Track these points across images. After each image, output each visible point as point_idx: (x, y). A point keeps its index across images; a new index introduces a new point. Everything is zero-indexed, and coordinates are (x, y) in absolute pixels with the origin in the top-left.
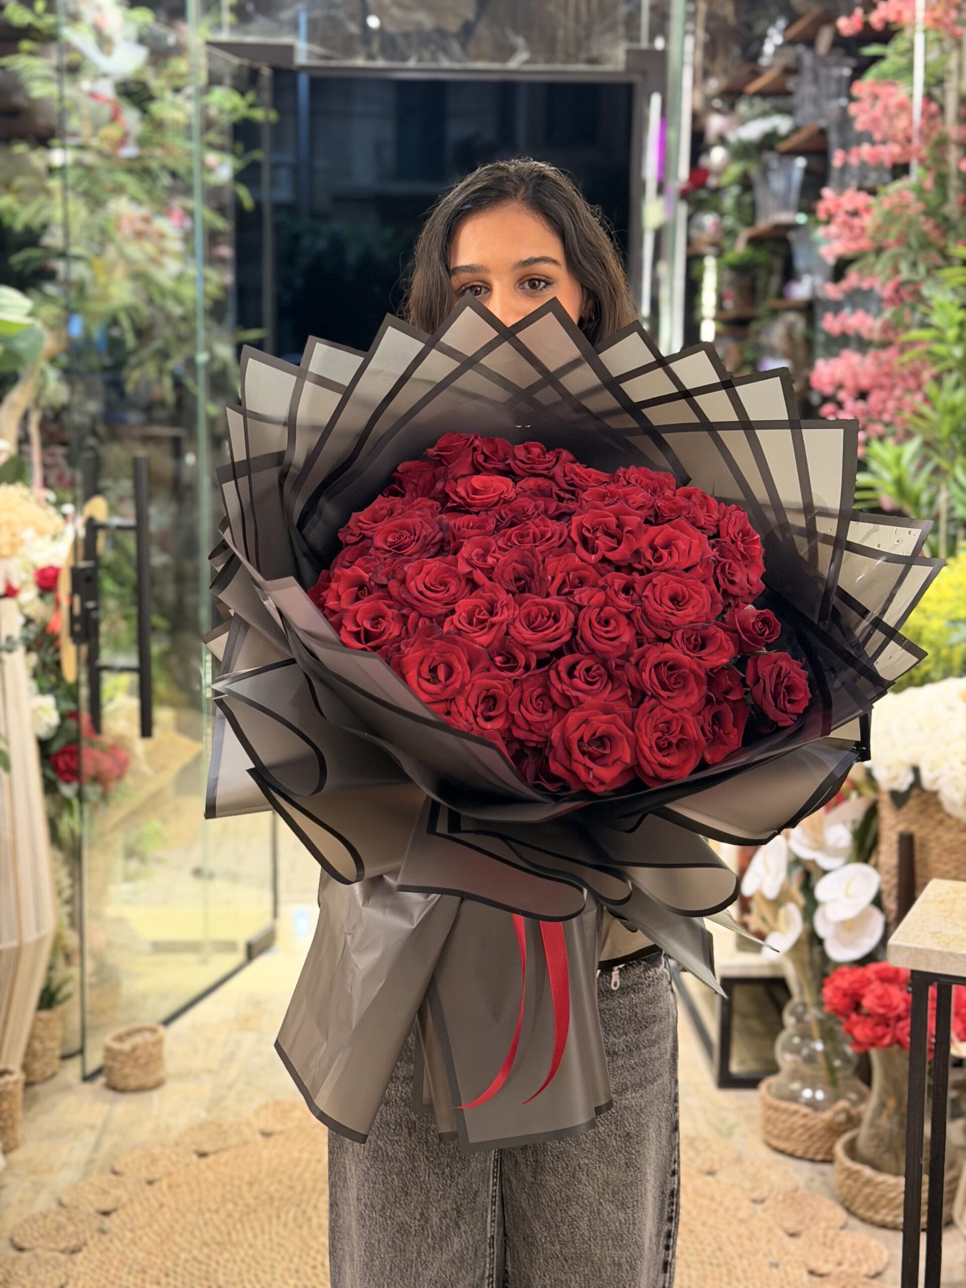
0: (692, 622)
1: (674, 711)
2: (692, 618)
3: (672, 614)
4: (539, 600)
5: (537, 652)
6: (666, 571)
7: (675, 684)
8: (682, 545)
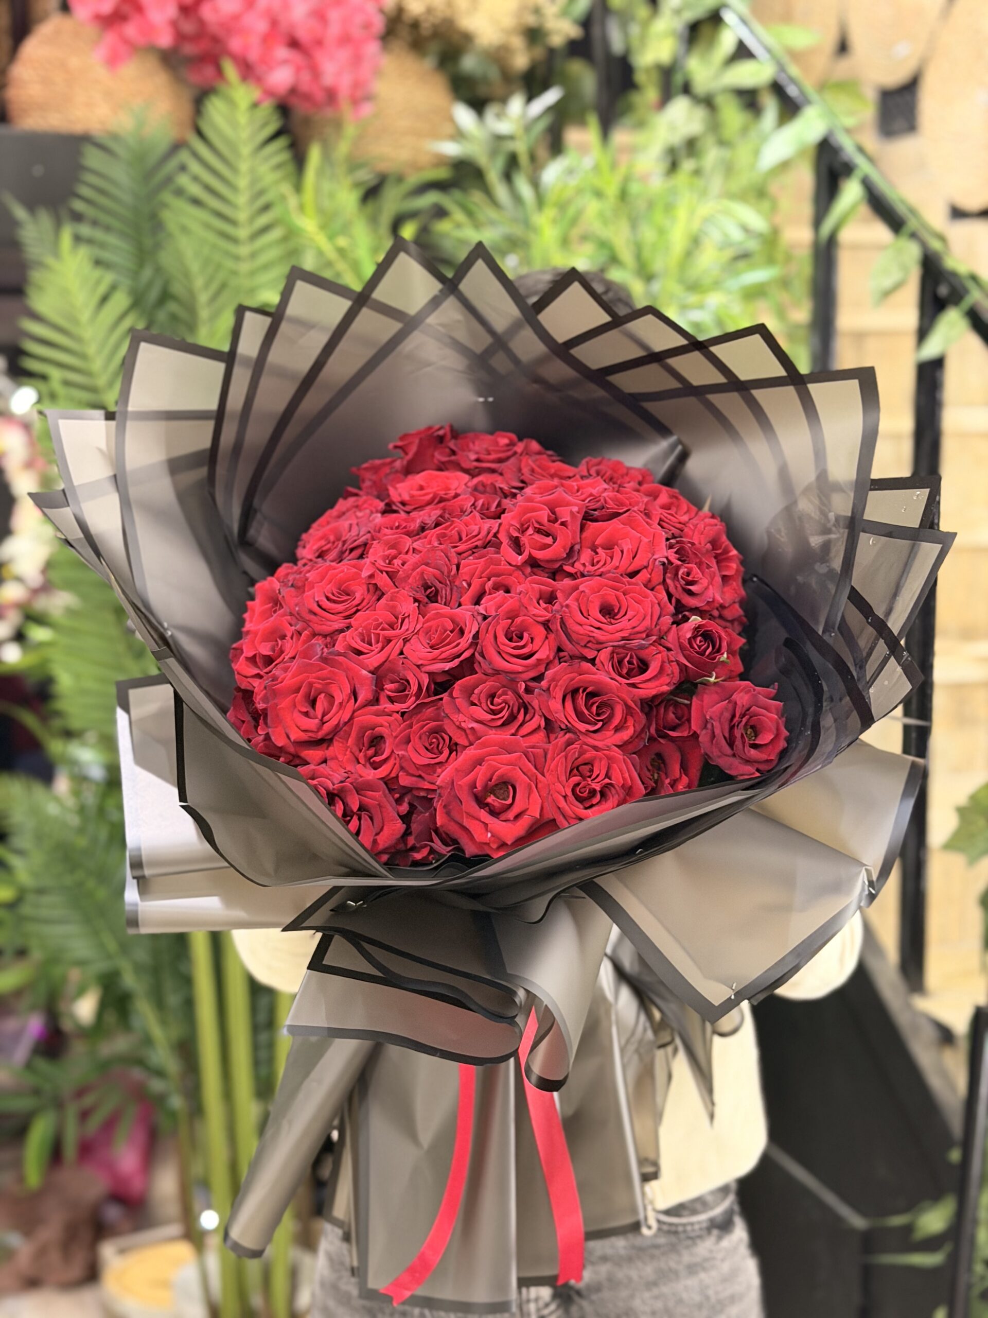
0: (624, 639)
1: (596, 748)
2: (625, 634)
3: (599, 628)
4: (446, 610)
5: (430, 674)
6: (600, 575)
7: (598, 715)
8: (627, 546)
